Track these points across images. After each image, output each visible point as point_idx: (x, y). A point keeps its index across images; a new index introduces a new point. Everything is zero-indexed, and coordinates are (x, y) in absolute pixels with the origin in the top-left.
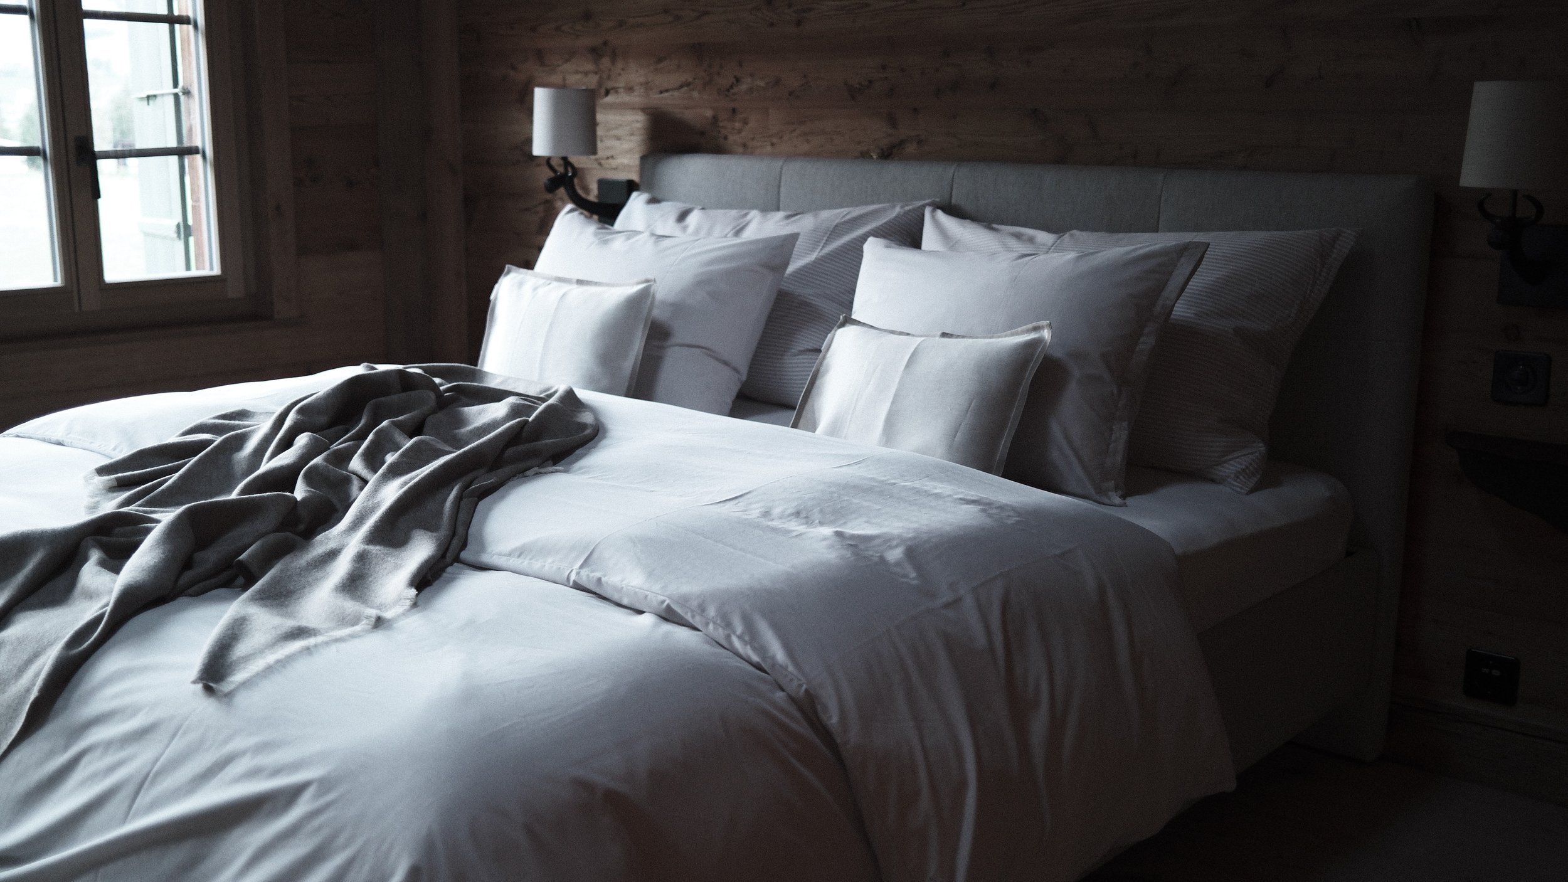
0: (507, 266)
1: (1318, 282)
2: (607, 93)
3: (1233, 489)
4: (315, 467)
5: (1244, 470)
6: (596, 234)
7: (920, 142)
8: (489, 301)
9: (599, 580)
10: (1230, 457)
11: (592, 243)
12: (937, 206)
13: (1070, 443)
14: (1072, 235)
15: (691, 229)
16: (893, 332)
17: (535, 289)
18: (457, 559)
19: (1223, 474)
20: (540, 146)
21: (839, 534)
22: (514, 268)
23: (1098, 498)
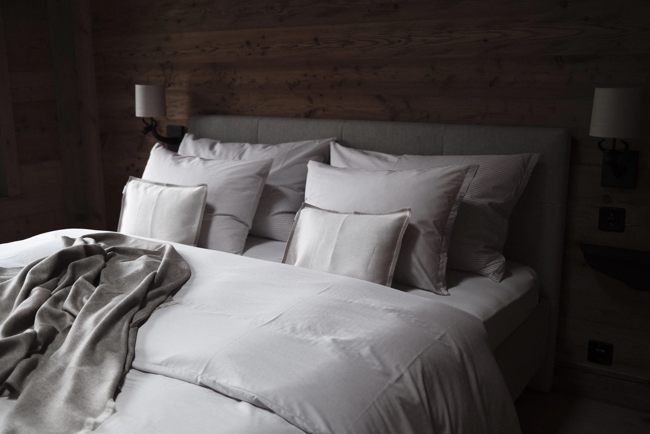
0: (130, 177)
1: (523, 179)
2: (169, 85)
3: (492, 280)
4: (45, 309)
5: (497, 271)
6: (173, 159)
7: (324, 110)
8: (122, 194)
9: (215, 382)
10: (490, 264)
11: (171, 164)
12: (337, 141)
13: (422, 266)
14: (405, 157)
15: (217, 153)
16: (329, 211)
17: (146, 189)
18: (131, 367)
19: (487, 273)
20: (139, 113)
21: (334, 341)
22: (133, 177)
23: (436, 292)
